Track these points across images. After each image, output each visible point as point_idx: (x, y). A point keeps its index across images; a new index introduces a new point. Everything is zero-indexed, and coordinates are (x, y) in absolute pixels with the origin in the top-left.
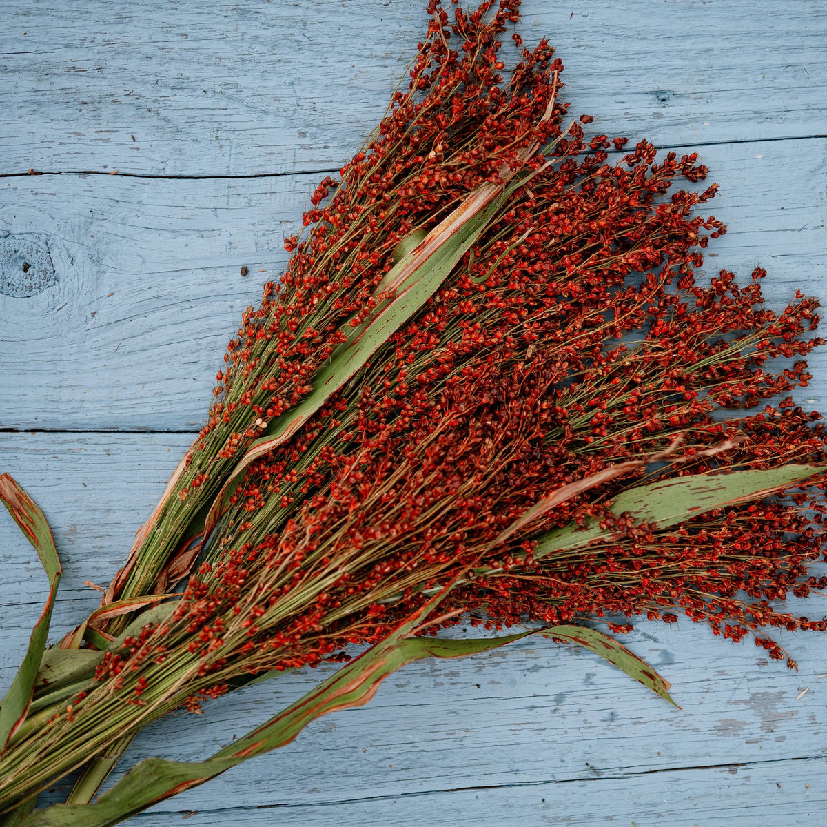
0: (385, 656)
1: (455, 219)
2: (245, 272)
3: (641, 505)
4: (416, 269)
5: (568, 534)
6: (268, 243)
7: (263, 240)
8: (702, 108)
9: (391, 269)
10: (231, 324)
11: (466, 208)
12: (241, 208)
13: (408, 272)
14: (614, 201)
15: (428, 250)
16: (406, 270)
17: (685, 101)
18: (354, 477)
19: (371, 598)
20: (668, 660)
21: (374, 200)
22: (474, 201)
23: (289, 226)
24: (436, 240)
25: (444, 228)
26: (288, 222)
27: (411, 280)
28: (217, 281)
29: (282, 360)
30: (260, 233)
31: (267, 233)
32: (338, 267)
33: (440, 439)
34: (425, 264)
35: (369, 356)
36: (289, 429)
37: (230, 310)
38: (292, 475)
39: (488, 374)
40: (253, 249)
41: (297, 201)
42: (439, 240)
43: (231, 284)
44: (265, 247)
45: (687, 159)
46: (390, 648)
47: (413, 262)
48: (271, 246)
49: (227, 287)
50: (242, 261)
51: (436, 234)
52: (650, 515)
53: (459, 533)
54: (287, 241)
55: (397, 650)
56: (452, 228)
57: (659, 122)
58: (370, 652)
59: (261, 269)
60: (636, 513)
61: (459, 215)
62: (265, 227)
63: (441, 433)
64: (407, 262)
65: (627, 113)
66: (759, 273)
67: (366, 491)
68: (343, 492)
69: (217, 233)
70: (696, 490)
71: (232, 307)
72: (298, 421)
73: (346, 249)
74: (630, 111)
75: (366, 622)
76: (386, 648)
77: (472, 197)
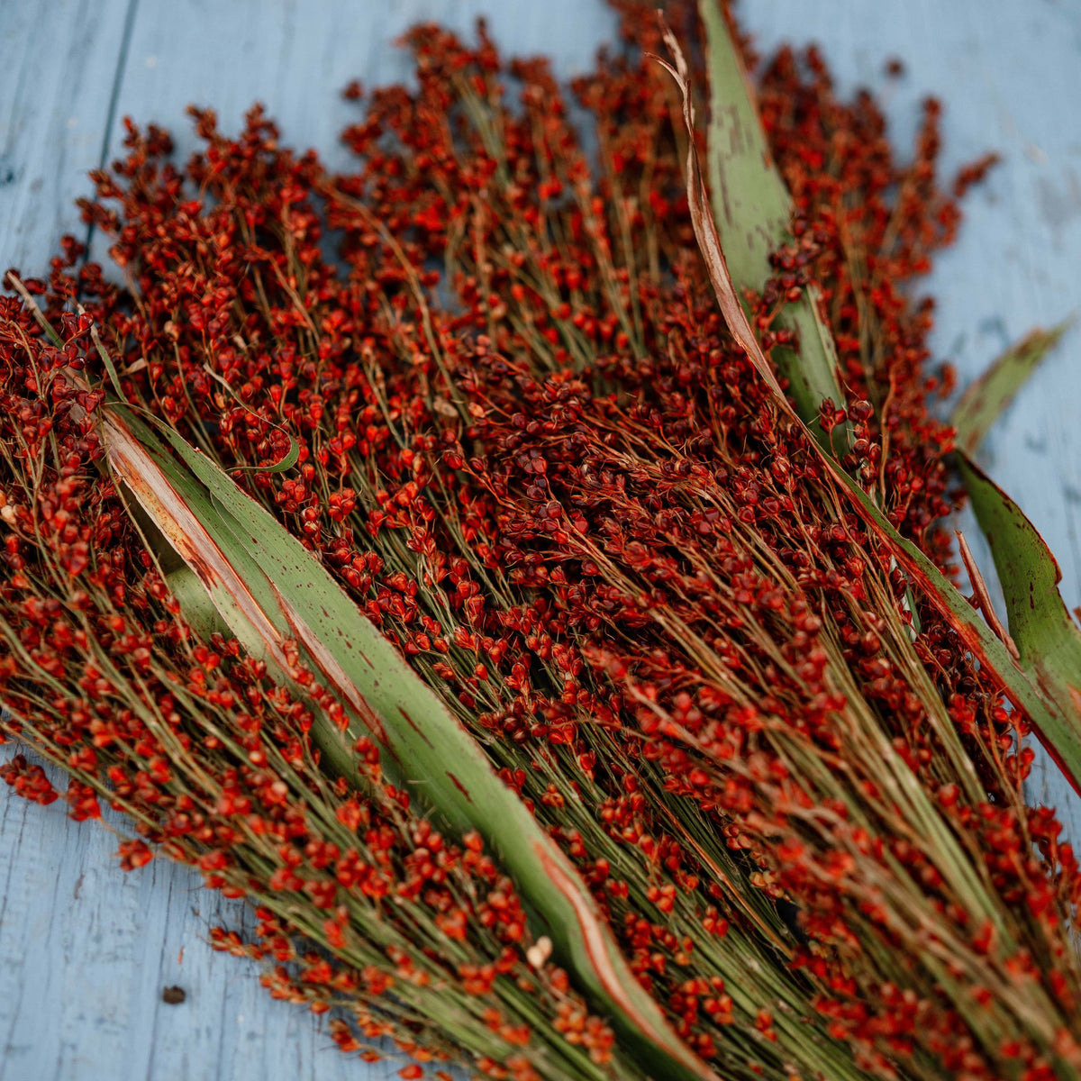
0: (1061, 693)
1: (158, 500)
2: (174, 996)
3: (758, 239)
4: (248, 588)
5: (804, 366)
6: (120, 932)
7: (109, 942)
8: (42, 125)
9: (235, 639)
10: (292, 1042)
11: (137, 478)
12: (21, 986)
13: (249, 604)
14: (186, 226)
15: (211, 558)
16: (245, 607)
17: (23, 144)
18: (685, 712)
19: (938, 716)
20: (995, 325)
21: (79, 634)
22: (126, 461)
23: (89, 882)
24: (193, 537)
25: (170, 522)
26: (79, 884)
27: (268, 601)
28: (185, 1064)
29: (402, 887)
30: (93, 947)
31: (95, 929)
32: (211, 743)
33: (612, 549)
34: (239, 569)
35: (420, 683)
36: (561, 880)
37: (258, 1042)
38: (659, 895)
39: (485, 474)
40: (125, 968)
41: (36, 854)
42: (194, 531)
43: (198, 1032)
44: (128, 939)
45: (132, 140)
46: (1042, 683)
47: (229, 591)
48: (128, 925)
49: (203, 1041)
50: (149, 996)
51: (180, 536)
52: (775, 224)
53: (807, 528)
54: (127, 864)
55: (1048, 665)
56: (174, 505)
57: (49, 186)
58: (1049, 735)
59: (175, 956)
60: (770, 245)
61: (149, 491)
62: (81, 934)
63: (601, 547)
64: (227, 604)
65: (19, 230)
66: (352, 93)
67: (719, 695)
68: (719, 738)
69: (69, 1054)
70: (736, 146)
71: (252, 1036)
72: (544, 857)
73: (175, 718)
74: (17, 223)
75: (987, 740)
76: (1040, 694)
77: (117, 463)
